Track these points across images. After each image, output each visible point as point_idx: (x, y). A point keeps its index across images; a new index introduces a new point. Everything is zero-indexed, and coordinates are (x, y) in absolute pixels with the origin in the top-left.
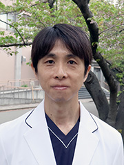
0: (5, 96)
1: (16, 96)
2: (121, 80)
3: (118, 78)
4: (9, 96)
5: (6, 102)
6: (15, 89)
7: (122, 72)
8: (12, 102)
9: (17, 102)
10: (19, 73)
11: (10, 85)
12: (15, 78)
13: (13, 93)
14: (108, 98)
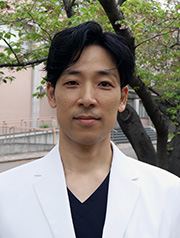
0: (16, 141)
1: (32, 141)
2: (174, 117)
3: (170, 115)
4: (22, 141)
5: (17, 149)
6: (30, 131)
7: (175, 106)
8: (25, 149)
9: (33, 149)
10: (37, 109)
11: (24, 127)
12: (31, 116)
13: (28, 137)
14: (155, 142)
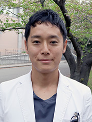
1: (19, 58)
3: (82, 48)
4: (14, 58)
5: (12, 62)
6: (18, 54)
7: (84, 44)
8: (16, 62)
9: (19, 62)
10: (20, 44)
11: (15, 51)
12: (18, 47)
13: (17, 57)
14: (76, 60)
